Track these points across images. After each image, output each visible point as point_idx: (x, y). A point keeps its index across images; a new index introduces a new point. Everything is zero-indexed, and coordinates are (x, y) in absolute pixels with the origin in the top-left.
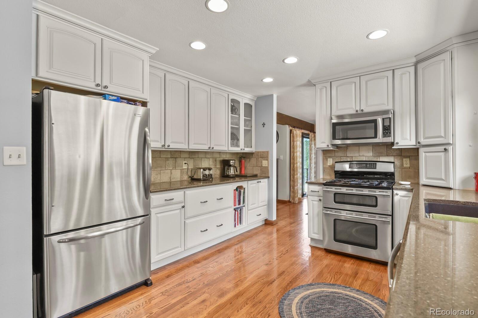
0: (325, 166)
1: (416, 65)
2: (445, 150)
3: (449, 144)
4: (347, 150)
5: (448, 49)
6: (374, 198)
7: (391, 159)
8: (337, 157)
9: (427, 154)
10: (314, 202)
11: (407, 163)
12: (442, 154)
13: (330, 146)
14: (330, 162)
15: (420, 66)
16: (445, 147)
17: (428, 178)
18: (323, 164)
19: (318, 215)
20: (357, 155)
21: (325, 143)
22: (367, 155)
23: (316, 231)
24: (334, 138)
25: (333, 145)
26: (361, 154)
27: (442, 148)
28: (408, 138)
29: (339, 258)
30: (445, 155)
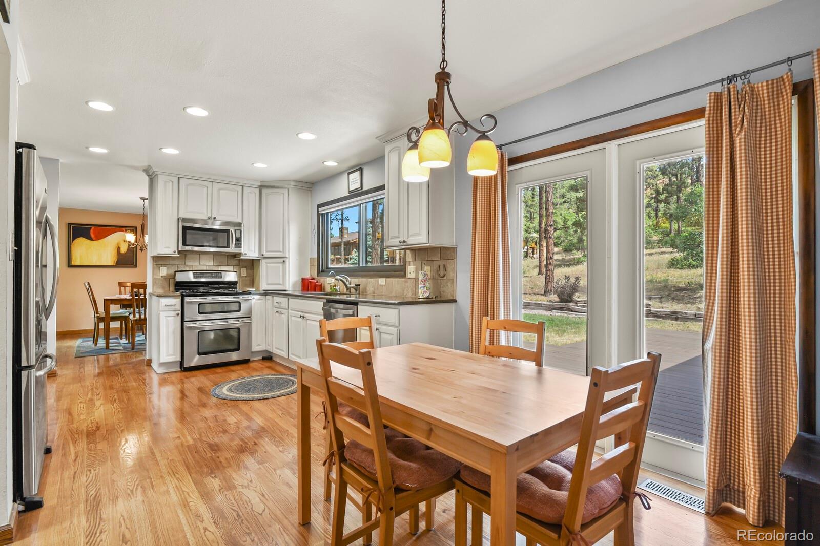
0: (155, 277)
1: (261, 188)
2: (284, 261)
3: (286, 257)
4: (187, 258)
5: (287, 186)
6: (237, 304)
7: (231, 268)
8: (173, 265)
9: (268, 265)
10: (168, 318)
11: (244, 272)
12: (281, 265)
13: (177, 253)
14: (164, 271)
15: (264, 191)
16: (283, 260)
17: (269, 284)
18: (153, 274)
19: (174, 333)
20: (197, 263)
21: (169, 248)
22: (208, 264)
23: (171, 352)
24: (184, 244)
25: (179, 252)
26: (201, 264)
27: (281, 260)
28: (253, 249)
29: (204, 371)
30: (283, 266)
